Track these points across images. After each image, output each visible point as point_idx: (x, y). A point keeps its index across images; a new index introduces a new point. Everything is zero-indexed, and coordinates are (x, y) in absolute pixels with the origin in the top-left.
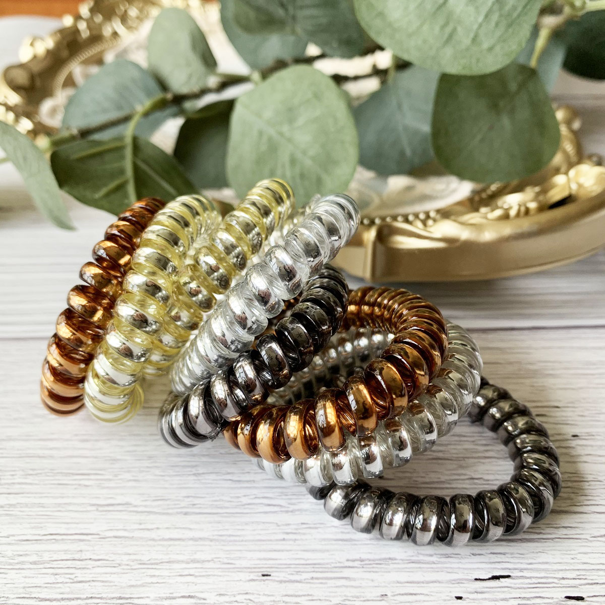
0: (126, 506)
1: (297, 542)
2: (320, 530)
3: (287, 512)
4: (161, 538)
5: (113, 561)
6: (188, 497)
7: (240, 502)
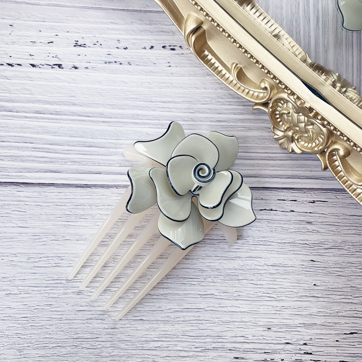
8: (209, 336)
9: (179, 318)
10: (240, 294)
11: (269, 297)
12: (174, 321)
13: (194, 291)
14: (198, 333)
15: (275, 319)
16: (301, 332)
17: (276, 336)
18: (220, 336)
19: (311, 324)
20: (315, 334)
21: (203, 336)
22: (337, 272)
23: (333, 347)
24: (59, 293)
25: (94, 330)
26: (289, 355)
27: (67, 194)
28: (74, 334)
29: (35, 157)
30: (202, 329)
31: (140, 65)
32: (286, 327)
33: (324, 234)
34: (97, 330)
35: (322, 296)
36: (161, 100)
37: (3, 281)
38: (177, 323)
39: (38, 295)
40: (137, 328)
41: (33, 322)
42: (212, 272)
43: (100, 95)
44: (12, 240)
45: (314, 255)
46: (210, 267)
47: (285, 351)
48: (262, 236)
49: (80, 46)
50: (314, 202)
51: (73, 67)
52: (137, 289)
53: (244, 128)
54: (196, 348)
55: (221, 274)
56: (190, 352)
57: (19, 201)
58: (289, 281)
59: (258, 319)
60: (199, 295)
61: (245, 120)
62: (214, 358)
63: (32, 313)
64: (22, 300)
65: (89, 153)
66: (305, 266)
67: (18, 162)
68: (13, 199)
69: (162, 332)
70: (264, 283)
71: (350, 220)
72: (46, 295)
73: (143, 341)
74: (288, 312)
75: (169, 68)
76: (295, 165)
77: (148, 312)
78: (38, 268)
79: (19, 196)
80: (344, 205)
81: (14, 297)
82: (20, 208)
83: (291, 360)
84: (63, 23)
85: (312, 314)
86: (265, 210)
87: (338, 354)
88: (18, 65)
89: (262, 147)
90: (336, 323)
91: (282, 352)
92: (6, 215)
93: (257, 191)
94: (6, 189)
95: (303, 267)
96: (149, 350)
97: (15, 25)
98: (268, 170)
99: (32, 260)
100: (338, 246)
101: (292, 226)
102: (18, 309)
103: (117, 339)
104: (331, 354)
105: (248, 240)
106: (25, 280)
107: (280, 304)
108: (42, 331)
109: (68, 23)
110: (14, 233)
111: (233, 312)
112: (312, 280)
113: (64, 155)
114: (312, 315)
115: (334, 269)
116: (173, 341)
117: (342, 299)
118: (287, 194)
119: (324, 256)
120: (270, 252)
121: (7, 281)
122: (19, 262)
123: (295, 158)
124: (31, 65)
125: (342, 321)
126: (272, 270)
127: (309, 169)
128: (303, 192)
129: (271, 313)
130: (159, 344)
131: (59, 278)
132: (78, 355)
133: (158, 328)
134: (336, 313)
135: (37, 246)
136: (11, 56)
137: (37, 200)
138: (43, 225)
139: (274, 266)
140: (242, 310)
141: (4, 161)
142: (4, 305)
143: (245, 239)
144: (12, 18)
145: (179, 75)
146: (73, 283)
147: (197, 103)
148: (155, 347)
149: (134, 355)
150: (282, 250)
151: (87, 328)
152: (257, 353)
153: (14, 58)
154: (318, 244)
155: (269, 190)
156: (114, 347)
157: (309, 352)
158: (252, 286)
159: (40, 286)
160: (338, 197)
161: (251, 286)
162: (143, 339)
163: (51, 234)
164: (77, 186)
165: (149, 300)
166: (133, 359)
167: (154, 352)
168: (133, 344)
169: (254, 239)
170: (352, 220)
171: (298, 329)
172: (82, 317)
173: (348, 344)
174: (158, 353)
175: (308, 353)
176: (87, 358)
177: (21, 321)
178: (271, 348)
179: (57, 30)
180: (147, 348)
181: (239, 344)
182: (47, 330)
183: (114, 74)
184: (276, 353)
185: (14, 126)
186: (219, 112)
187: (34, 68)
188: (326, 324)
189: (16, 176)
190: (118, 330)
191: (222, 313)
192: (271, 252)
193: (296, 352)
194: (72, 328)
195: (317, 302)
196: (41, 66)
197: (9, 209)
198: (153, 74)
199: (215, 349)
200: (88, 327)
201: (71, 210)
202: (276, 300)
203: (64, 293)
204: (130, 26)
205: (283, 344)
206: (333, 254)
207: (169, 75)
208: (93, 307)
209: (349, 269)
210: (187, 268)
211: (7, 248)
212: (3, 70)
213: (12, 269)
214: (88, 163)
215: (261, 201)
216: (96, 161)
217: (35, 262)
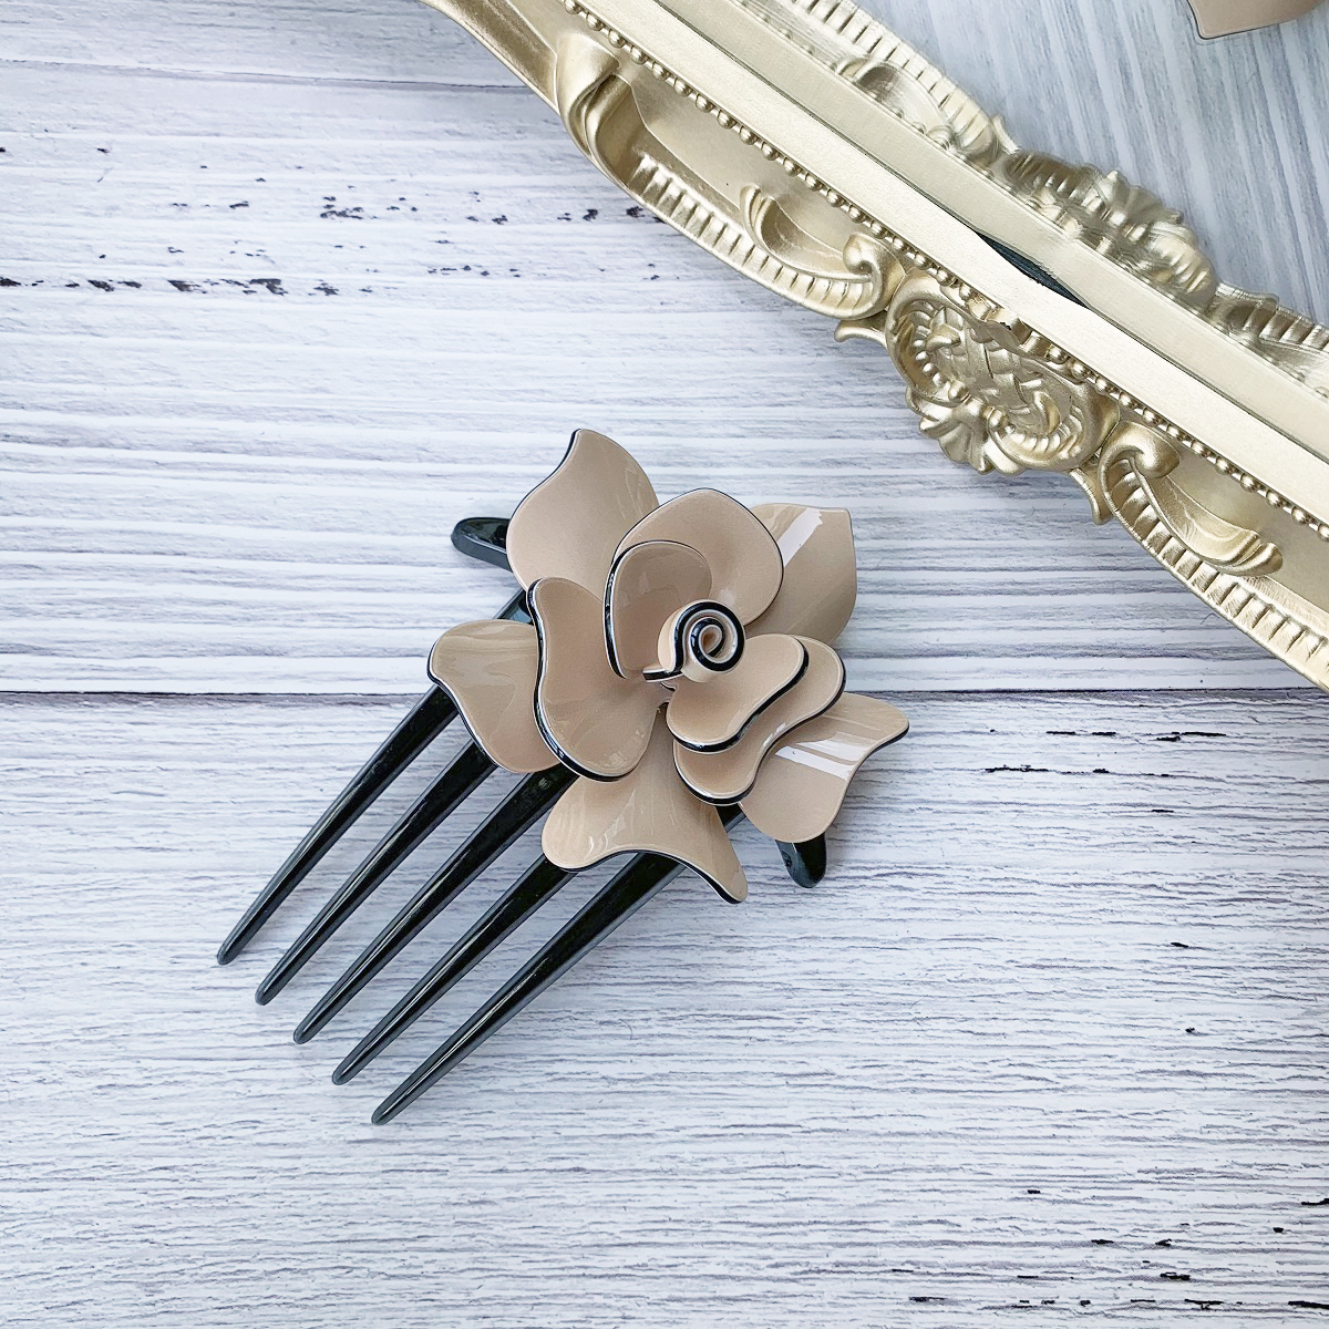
8: (819, 1222)
9: (712, 1159)
10: (926, 1069)
11: (1030, 1078)
12: (696, 1173)
13: (762, 1061)
14: (781, 1211)
15: (1053, 1155)
16: (1148, 1201)
17: (1059, 1219)
18: (860, 1223)
19: (1181, 1171)
20: (1198, 1206)
21: (798, 1224)
22: (1267, 985)
23: (1263, 1251)
24: (284, 1080)
25: (411, 1211)
26: (1108, 1284)
27: (307, 729)
28: (339, 1224)
29: (193, 602)
30: (795, 1200)
31: (552, 278)
32: (1094, 1185)
33: (1216, 849)
34: (422, 1208)
35: (1219, 1071)
36: (626, 396)
37: (86, 1042)
38: (706, 1177)
39: (212, 1088)
40: (563, 1201)
41: (194, 1184)
42: (825, 993)
43: (415, 382)
44: (115, 894)
45: (1185, 924)
46: (817, 976)
47: (1093, 1270)
48: (996, 861)
49: (343, 214)
50: (1176, 738)
51: (319, 288)
52: (561, 1060)
53: (922, 486)
54: (777, 1266)
55: (855, 1000)
56: (752, 1282)
57: (139, 758)
58: (1099, 1019)
59: (994, 1159)
60: (780, 1075)
61: (922, 458)
62: (841, 1301)
63: (191, 1152)
64: (156, 1107)
65: (381, 585)
66: (1153, 965)
67: (134, 620)
68: (117, 750)
69: (653, 1211)
70: (1010, 1027)
71: (1304, 797)
72: (240, 1087)
73: (585, 1246)
74: (1099, 1129)
75: (654, 282)
76: (1106, 608)
77: (600, 1140)
78: (211, 993)
79: (141, 741)
80: (1284, 746)
81: (125, 1097)
82: (142, 782)
83: (1116, 1302)
84: (280, 136)
85: (1185, 1134)
86: (1005, 768)
87: (1282, 1278)
88: (128, 284)
89: (986, 549)
90: (1271, 1167)
91: (1081, 1276)
92: (94, 808)
93: (973, 704)
94: (94, 717)
95: (1147, 967)
96: (609, 1276)
97: (115, 149)
98: (1008, 628)
99: (189, 964)
100: (1268, 893)
101: (1101, 826)
102: (142, 1141)
103: (491, 1241)
104: (1259, 1279)
105: (946, 879)
106: (165, 1034)
107: (1068, 1103)
108: (227, 1215)
109: (297, 137)
110: (122, 870)
111: (901, 1134)
112: (1179, 1013)
113: (296, 593)
114: (1184, 1139)
115: (1255, 974)
116: (692, 1244)
117: (1289, 1078)
118: (1081, 710)
119: (1218, 929)
120: (1026, 918)
121: (101, 1041)
122: (143, 972)
123: (1105, 586)
124: (173, 283)
125: (1294, 1158)
126: (1037, 981)
127: (1156, 620)
128: (1138, 704)
129: (1039, 1135)
130: (642, 1256)
131: (282, 1025)
132: (357, 1300)
133: (637, 1198)
134: (1270, 1130)
135: (203, 915)
136: (103, 257)
137: (204, 751)
138: (224, 838)
139: (1043, 967)
140: (937, 1127)
141: (86, 618)
142: (90, 1126)
143: (938, 875)
144: (104, 123)
145: (687, 308)
146: (332, 1044)
147: (754, 402)
148: (630, 1267)
149: (555, 1296)
150: (1070, 909)
151: (387, 1202)
152: (992, 1279)
153: (116, 261)
154: (1194, 885)
155: (1018, 700)
156: (482, 1269)
157: (1179, 1274)
158: (968, 1039)
159: (218, 1056)
160: (1261, 718)
161: (966, 1042)
162: (586, 1239)
163: (253, 871)
164: (343, 701)
165: (602, 1097)
166: (551, 1313)
167: (626, 1283)
168: (551, 1257)
169: (968, 874)
170: (1313, 799)
171: (1138, 1190)
172: (366, 1164)
173: (1318, 1239)
174: (641, 1288)
175: (1175, 1278)
176: (389, 1310)
177: (152, 1182)
178: (1043, 1261)
179: (261, 162)
180: (600, 1273)
181: (927, 1249)
182: (245, 1213)
183: (461, 308)
184: (1062, 1279)
185: (119, 496)
186: (832, 430)
187: (185, 293)
188: (1237, 1169)
189: (126, 670)
190: (495, 1209)
191: (864, 1140)
192: (1033, 918)
193: (1131, 1273)
194: (333, 1205)
195: (1201, 1093)
196: (206, 287)
197: (105, 785)
198: (598, 306)
199: (842, 1268)
200: (389, 1198)
201: (321, 785)
202: (1056, 1090)
203: (301, 1080)
204: (514, 143)
205: (1083, 1244)
206: (1251, 918)
207: (655, 308)
208: (404, 1127)
209: (1310, 973)
210: (733, 982)
211: (100, 925)
212: (78, 304)
213: (116, 998)
214: (379, 618)
215: (990, 739)
216: (407, 612)
217: (199, 971)
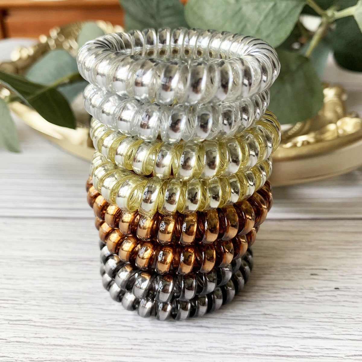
0: (29, 322)
1: (140, 350)
2: (157, 344)
3: (136, 331)
4: (48, 343)
5: (12, 358)
6: (71, 318)
7: (106, 323)
